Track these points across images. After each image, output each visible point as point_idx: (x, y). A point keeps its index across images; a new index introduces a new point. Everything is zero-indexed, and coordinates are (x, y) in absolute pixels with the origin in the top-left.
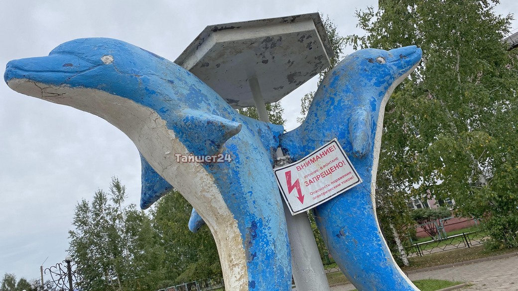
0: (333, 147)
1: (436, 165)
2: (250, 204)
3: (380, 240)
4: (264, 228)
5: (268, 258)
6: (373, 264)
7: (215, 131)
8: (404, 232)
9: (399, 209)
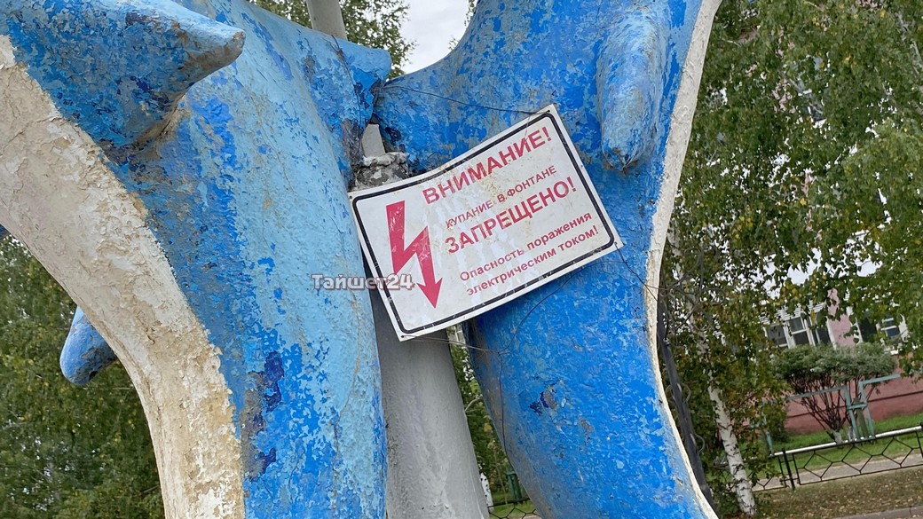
0: (542, 133)
1: (863, 215)
2: (264, 298)
3: (659, 426)
4: (304, 377)
5: (312, 467)
6: (635, 496)
7: (151, 49)
8: (748, 414)
9: (740, 344)
